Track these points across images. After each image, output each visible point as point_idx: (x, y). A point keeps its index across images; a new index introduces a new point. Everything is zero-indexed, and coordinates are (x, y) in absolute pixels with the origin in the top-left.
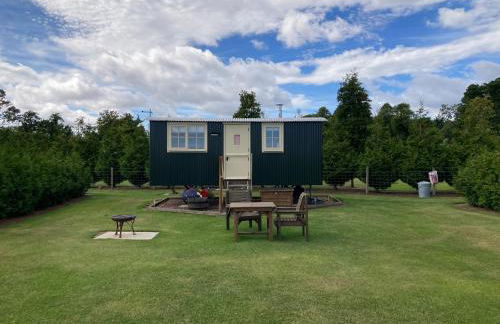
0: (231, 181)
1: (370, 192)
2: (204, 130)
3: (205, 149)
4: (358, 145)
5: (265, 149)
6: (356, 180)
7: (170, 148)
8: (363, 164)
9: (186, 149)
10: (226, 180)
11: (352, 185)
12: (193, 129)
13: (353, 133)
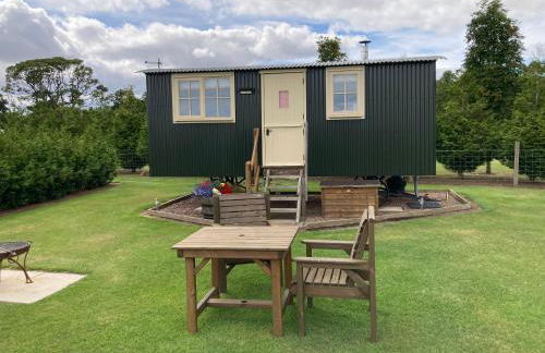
0: (275, 170)
1: (522, 183)
2: (229, 83)
3: (232, 118)
4: (499, 108)
5: (331, 113)
6: (495, 163)
7: (177, 117)
8: (508, 136)
9: (201, 117)
10: (267, 168)
11: (488, 172)
12: (212, 84)
13: (492, 89)
